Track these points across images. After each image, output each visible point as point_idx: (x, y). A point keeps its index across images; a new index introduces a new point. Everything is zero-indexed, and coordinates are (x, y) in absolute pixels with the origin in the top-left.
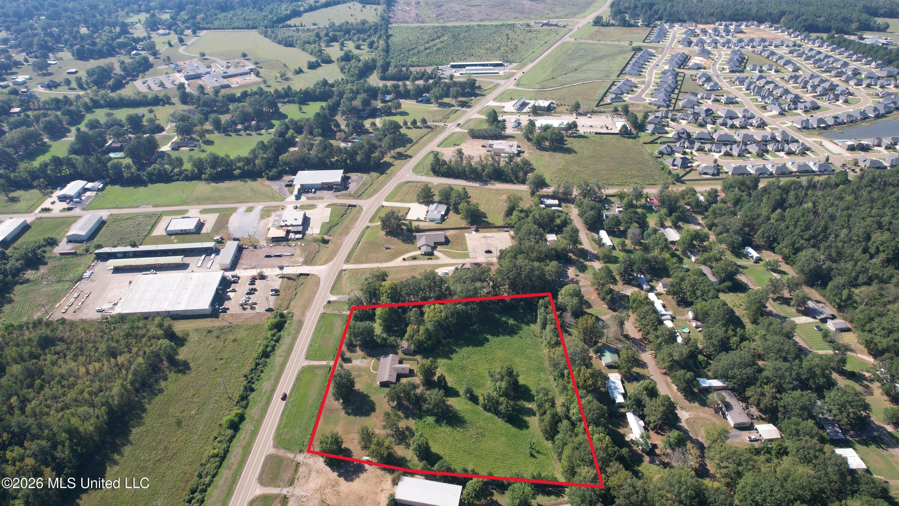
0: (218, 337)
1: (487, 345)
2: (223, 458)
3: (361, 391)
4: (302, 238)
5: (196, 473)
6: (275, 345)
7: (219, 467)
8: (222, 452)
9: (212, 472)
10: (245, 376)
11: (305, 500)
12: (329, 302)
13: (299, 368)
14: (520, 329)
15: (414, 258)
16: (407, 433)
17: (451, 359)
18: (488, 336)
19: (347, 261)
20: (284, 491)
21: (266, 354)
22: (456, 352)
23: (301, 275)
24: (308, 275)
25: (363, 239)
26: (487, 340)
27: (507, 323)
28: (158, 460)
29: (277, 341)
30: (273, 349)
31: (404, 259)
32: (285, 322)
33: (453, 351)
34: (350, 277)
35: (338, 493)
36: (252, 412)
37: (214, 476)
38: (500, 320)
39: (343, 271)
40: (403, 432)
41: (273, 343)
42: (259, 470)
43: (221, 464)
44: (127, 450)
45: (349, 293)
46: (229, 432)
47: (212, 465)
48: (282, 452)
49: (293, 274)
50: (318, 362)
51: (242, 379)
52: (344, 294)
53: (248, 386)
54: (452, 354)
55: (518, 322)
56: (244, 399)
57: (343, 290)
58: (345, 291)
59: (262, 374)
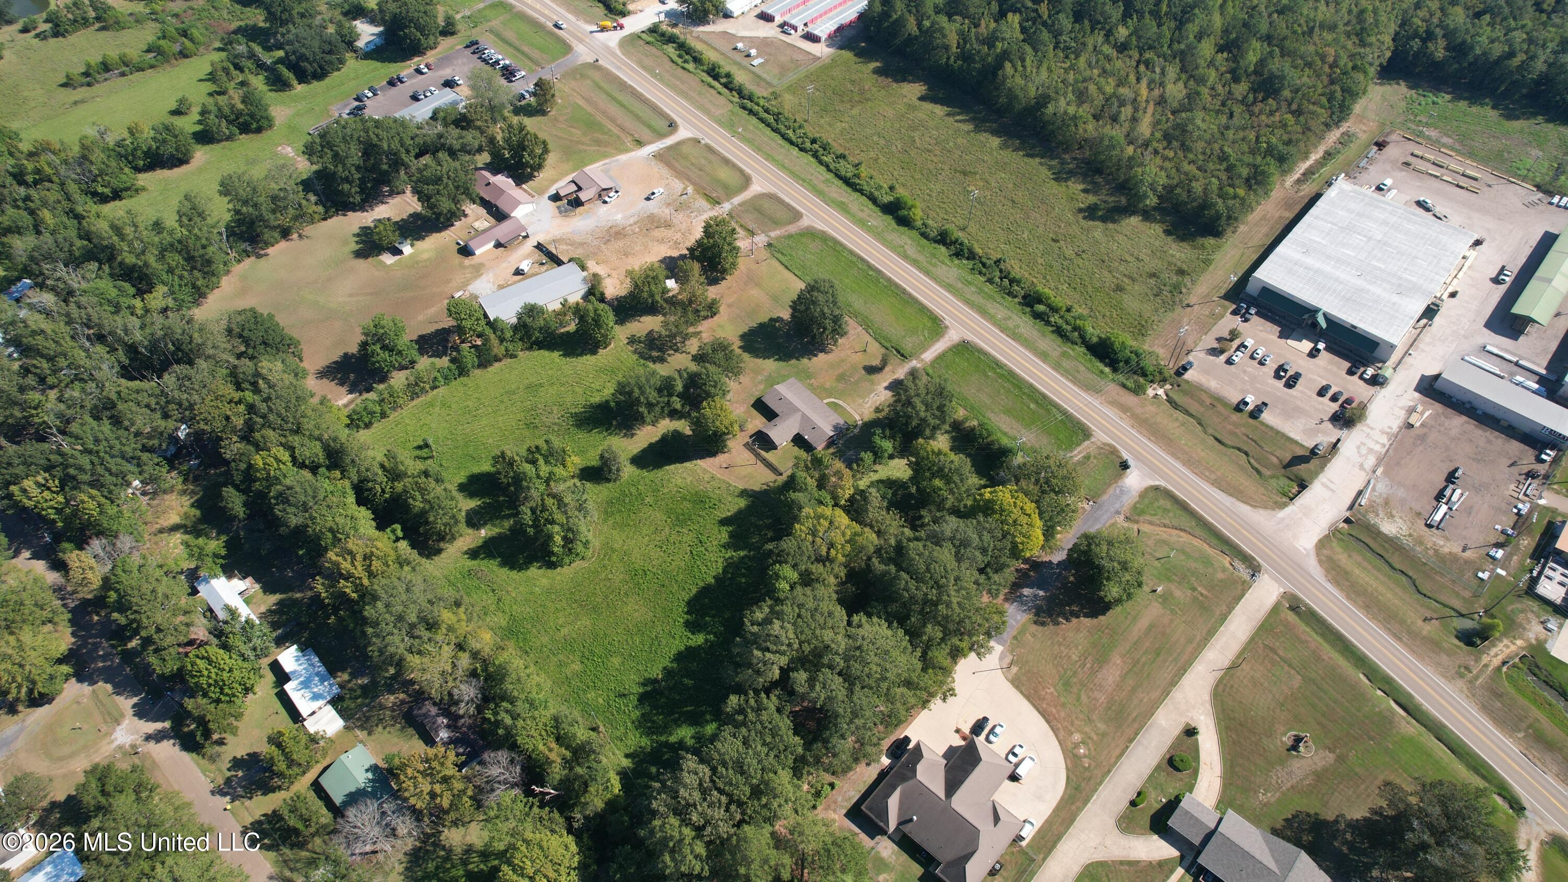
0: (1153, 275)
1: (680, 615)
2: (847, 181)
3: (805, 361)
5: (847, 153)
6: (1048, 323)
7: (838, 175)
8: (858, 182)
9: (834, 166)
10: (998, 262)
11: (694, 214)
12: (1125, 466)
13: (949, 321)
14: (646, 725)
15: (1176, 763)
16: (655, 354)
17: (724, 522)
18: (699, 639)
19: (1295, 605)
20: (727, 206)
21: (1031, 301)
22: (727, 546)
23: (1303, 487)
24: (1292, 499)
26: (692, 626)
28: (914, 141)
29: (1059, 332)
30: (1037, 316)
31: (1191, 732)
32: (1115, 370)
33: (736, 541)
34: (1208, 563)
36: (905, 238)
37: (827, 166)
39: (1255, 570)
40: (660, 350)
41: (1054, 319)
43: (840, 178)
45: (1137, 522)
46: (887, 199)
47: (846, 169)
48: (792, 229)
49: (1315, 474)
50: (939, 351)
51: (995, 256)
52: (1134, 507)
53: (972, 256)
54: (731, 535)
55: (666, 744)
56: (943, 239)
57: (1154, 519)
58: (1148, 517)
59: (983, 279)
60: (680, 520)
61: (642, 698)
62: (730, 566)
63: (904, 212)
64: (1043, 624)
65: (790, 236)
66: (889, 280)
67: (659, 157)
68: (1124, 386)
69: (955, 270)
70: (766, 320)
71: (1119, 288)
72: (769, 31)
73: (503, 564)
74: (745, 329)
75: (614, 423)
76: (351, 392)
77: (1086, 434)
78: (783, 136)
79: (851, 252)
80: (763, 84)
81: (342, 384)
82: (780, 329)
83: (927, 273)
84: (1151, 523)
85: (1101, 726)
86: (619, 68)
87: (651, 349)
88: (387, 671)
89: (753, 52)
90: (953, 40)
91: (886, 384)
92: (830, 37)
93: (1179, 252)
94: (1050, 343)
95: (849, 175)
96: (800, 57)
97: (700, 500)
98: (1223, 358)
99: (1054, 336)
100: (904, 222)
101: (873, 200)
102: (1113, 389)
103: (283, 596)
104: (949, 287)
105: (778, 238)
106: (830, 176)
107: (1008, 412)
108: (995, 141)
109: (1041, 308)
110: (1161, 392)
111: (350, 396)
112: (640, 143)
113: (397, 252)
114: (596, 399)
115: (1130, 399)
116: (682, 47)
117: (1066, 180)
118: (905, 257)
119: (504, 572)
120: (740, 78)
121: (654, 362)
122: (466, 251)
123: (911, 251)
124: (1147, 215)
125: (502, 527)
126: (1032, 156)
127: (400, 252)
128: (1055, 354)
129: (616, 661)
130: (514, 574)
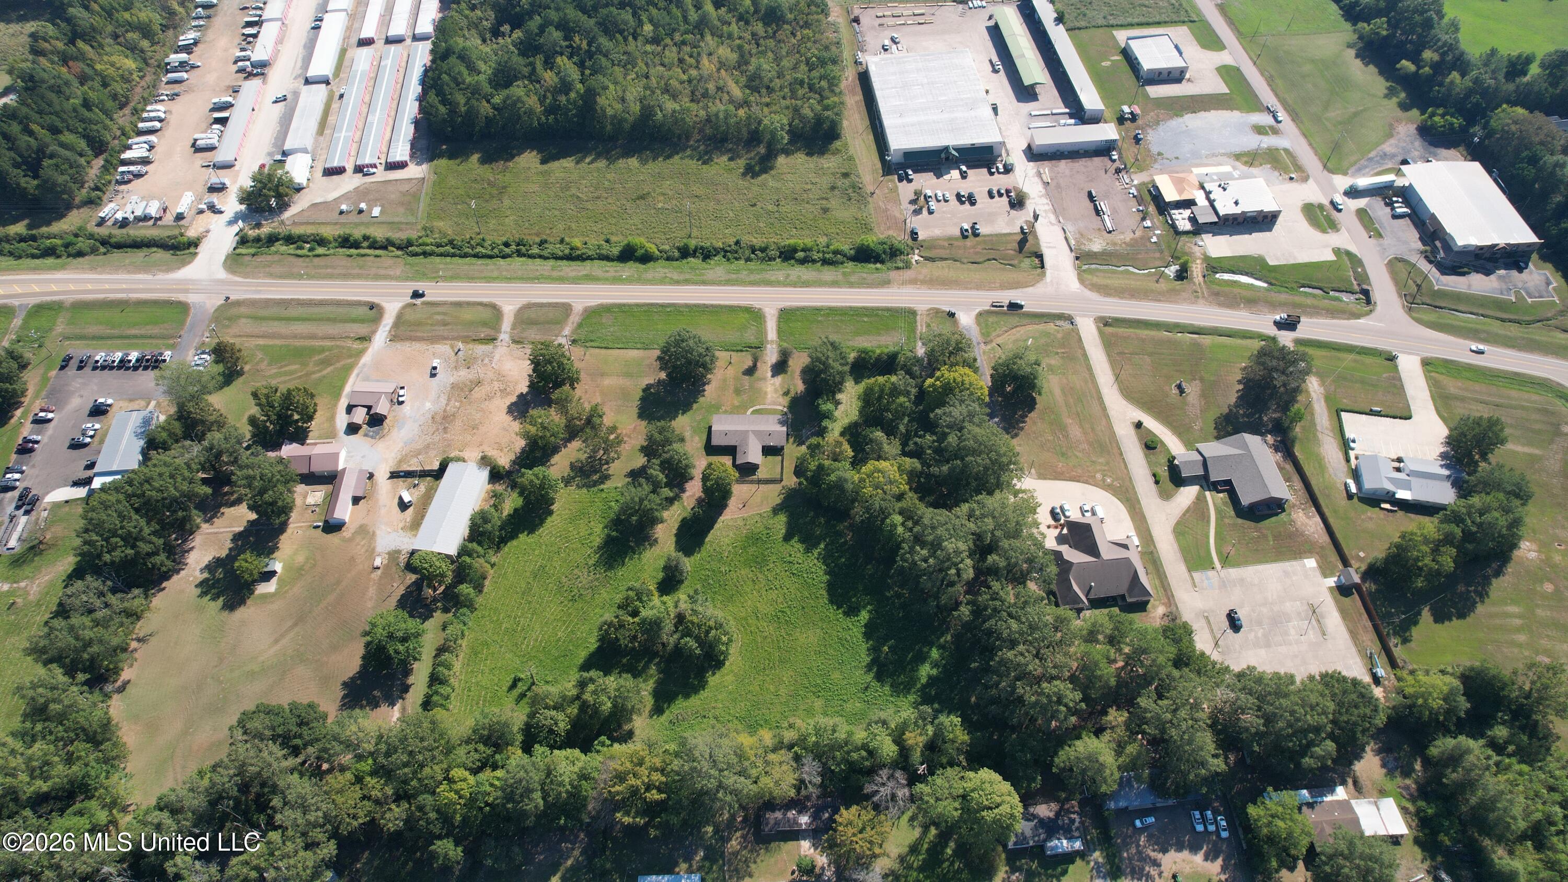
0: (833, 188)
1: (835, 614)
2: (569, 258)
3: (701, 399)
4: (1178, 233)
5: (545, 237)
6: (814, 261)
7: (557, 258)
8: (579, 252)
9: (545, 253)
10: (737, 244)
11: (486, 361)
12: (952, 315)
13: (756, 304)
14: (900, 689)
15: (1150, 445)
16: (595, 477)
17: (787, 538)
18: (864, 616)
19: (1105, 323)
20: (504, 337)
21: (788, 255)
22: (808, 550)
23: (1040, 257)
24: (1043, 267)
25: (1206, 340)
26: (852, 611)
27: (921, 658)
28: (578, 197)
29: (825, 262)
30: (803, 262)
31: (1139, 425)
32: (882, 262)
33: (809, 542)
34: (1047, 334)
35: (489, 398)
36: (658, 269)
37: (541, 257)
38: (931, 645)
39: (1070, 319)
40: (595, 472)
41: (816, 256)
42: (545, 301)
43: (561, 258)
44: (602, 164)
45: (991, 341)
46: (616, 251)
47: (559, 249)
48: (574, 319)
49: (1037, 244)
50: (775, 328)
51: (732, 241)
52: (982, 334)
53: (717, 251)
54: (801, 541)
55: (924, 687)
56: (685, 253)
57: (998, 332)
58: (994, 334)
59: (742, 262)
60: (759, 562)
61: (879, 677)
62: (826, 559)
63: (640, 252)
64: (1016, 435)
65: (580, 325)
66: (687, 305)
67: (395, 337)
68: (898, 268)
69: (718, 268)
70: (641, 394)
71: (825, 210)
72: (350, 182)
73: (687, 696)
74: (635, 411)
75: (632, 544)
76: (392, 704)
77: (913, 313)
78: (476, 256)
79: (637, 305)
80: (403, 226)
81: (377, 706)
82: (658, 393)
83: (704, 283)
84: (998, 336)
85: (1101, 460)
86: (259, 292)
87: (588, 476)
88: (707, 833)
89: (363, 206)
90: (532, 102)
91: (769, 374)
92: (412, 156)
93: (829, 163)
94: (829, 273)
95: (567, 251)
96: (406, 187)
97: (753, 539)
98: (925, 211)
99: (826, 267)
100: (646, 259)
101: (607, 258)
102: (893, 274)
103: (559, 875)
104: (728, 282)
105: (574, 331)
106: (552, 262)
107: (857, 333)
108: (633, 162)
109: (801, 255)
110: (916, 257)
111: (396, 708)
112: (365, 339)
113: (268, 576)
114: (597, 541)
115: (907, 274)
116: (290, 240)
117: (711, 159)
118: (677, 283)
119: (695, 701)
120: (379, 234)
121: (603, 483)
122: (332, 527)
123: (676, 276)
124: (787, 153)
125: (651, 676)
126: (669, 157)
127: (273, 573)
128: (840, 277)
129: (836, 675)
130: (703, 694)
